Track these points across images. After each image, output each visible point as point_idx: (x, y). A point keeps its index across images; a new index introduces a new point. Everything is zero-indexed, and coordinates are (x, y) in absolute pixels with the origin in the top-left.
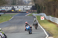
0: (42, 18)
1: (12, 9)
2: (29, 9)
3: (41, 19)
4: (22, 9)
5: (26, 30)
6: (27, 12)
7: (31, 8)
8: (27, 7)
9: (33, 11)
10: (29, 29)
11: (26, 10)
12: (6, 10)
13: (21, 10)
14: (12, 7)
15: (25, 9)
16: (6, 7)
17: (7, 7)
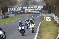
1: (21, 10)
3: (47, 20)
4: (32, 10)
7: (42, 8)
16: (14, 8)
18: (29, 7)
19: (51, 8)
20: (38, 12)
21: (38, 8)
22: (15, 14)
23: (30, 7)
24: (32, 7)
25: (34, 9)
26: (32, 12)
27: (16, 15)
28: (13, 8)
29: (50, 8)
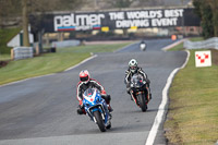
1: (103, 25)
2: (170, 22)
4: (142, 23)
5: (82, 111)
6: (174, 37)
8: (163, 14)
10: (97, 107)
11: (158, 27)
13: (139, 27)
14: (103, 16)
15: (154, 24)
16: (78, 17)
17: (83, 17)
19: (214, 18)
20: (165, 32)
21: (163, 17)
22: (81, 40)
23: (135, 14)
24: (143, 14)
25: (150, 20)
26: (144, 30)
28: (71, 18)
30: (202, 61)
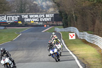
0: (72, 35)
2: (48, 19)
4: (36, 20)
6: (45, 26)
7: (52, 17)
9: (55, 23)
11: (43, 21)
12: (7, 22)
13: (35, 22)
15: (41, 20)
18: (31, 16)
20: (41, 23)
21: (45, 17)
25: (39, 18)
27: (7, 28)
28: (5, 17)
29: (67, 18)
30: (72, 37)
